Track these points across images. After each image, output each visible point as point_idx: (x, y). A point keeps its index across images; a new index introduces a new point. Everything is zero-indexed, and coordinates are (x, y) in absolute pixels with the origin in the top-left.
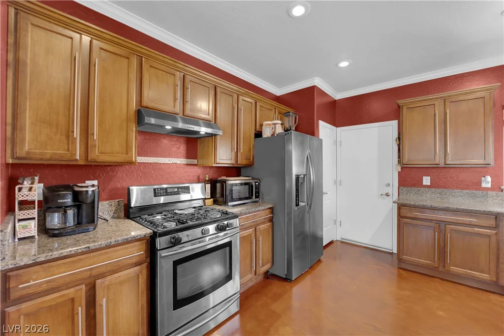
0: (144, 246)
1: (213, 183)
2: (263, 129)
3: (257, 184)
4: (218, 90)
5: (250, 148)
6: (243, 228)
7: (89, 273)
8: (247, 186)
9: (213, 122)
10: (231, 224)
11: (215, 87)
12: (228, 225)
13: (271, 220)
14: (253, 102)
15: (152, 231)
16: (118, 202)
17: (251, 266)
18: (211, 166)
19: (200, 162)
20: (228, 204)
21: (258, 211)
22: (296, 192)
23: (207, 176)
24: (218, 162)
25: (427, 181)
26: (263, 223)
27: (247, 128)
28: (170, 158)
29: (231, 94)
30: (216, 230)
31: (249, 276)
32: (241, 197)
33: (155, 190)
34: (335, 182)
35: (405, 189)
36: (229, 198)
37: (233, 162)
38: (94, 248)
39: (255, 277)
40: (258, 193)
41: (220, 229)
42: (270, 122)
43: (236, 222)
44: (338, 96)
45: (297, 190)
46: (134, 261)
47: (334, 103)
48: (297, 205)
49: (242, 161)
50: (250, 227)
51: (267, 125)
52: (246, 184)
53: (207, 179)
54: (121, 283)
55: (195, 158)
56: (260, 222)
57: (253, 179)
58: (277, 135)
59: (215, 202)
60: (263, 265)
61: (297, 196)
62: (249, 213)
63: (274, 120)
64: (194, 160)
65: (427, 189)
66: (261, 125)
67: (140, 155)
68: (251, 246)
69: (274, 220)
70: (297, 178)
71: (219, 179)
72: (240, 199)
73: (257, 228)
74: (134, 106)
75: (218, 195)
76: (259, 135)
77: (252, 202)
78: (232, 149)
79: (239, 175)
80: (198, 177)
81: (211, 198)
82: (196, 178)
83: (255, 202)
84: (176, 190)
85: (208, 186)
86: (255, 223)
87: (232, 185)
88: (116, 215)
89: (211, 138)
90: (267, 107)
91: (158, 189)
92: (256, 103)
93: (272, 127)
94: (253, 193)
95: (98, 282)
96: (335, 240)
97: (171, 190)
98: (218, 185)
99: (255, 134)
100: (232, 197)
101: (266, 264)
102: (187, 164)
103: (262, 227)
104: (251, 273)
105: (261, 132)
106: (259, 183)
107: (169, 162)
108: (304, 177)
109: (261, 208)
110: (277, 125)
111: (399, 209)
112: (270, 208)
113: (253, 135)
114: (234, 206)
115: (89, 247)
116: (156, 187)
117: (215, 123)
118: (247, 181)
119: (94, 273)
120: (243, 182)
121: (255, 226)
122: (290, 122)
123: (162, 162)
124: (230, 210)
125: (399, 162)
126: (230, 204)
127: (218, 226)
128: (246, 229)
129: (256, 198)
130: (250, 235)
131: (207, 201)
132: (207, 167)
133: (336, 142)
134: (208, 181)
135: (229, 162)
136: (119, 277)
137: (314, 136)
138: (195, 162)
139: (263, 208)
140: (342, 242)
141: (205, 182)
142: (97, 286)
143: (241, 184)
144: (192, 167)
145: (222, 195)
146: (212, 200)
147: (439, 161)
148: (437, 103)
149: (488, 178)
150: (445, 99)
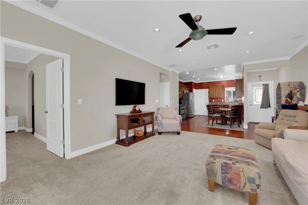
13: (187, 107)
22: (191, 103)
35: (210, 103)
40: (184, 103)
57: (183, 100)
65: (213, 102)
70: (191, 100)
96: (196, 115)
112: (187, 105)
125: (209, 97)
133: (196, 93)
137: (192, 92)
140: (198, 116)
147: (215, 97)
148: (215, 87)
149: (223, 100)
150: (216, 86)
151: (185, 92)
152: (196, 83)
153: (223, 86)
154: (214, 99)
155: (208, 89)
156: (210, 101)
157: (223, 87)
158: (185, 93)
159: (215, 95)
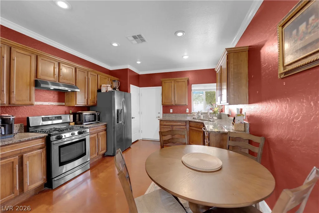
0: (44, 141)
1: (74, 114)
2: (102, 88)
3: (98, 114)
4: (77, 70)
5: (95, 97)
6: (91, 134)
7: (20, 151)
8: (93, 115)
9: (75, 85)
10: (86, 131)
11: (76, 68)
12: (84, 132)
13: (106, 130)
14: (97, 75)
15: (47, 134)
16: (20, 125)
17: (96, 151)
18: (73, 106)
19: (67, 104)
20: (83, 124)
21: (99, 126)
22: (117, 117)
23: (71, 111)
24: (77, 104)
25: (171, 111)
26: (102, 131)
27: (93, 87)
28: (49, 102)
29: (85, 71)
30: (78, 133)
31: (95, 155)
32: (90, 120)
33: (42, 118)
34: (139, 113)
35: (164, 114)
36: (84, 121)
37: (86, 104)
38: (22, 141)
39: (98, 156)
40: (99, 118)
41: (80, 133)
42: (105, 85)
43: (88, 130)
44: (140, 73)
45: (118, 116)
46: (40, 147)
47: (138, 76)
48: (118, 122)
49: (90, 103)
50: (95, 133)
51: (103, 86)
52: (92, 114)
53: (71, 112)
54: (34, 156)
55: (64, 102)
56: (100, 131)
57: (96, 112)
58: (109, 91)
59: (76, 124)
60: (102, 151)
61: (118, 119)
62: (94, 127)
63: (107, 84)
64: (62, 103)
65: (171, 114)
66: (101, 86)
67: (36, 101)
68: (96, 142)
69: (107, 130)
70: (118, 111)
71: (78, 112)
72: (89, 121)
73: (99, 134)
74: (33, 79)
75: (77, 121)
76: (99, 91)
77: (96, 123)
78: (85, 98)
79: (88, 110)
80: (65, 111)
81: (73, 122)
82: (64, 112)
83: (98, 123)
84: (54, 118)
85: (72, 116)
86: (97, 132)
87: (86, 115)
88: (19, 132)
89: (73, 92)
90: (104, 77)
91: (44, 118)
92: (98, 75)
93: (106, 88)
94: (97, 119)
95: (25, 155)
96: (139, 139)
97: (52, 118)
98: (77, 115)
99: (98, 90)
100: (85, 120)
101: (103, 150)
102: (59, 105)
103: (101, 133)
104: (96, 154)
105: (101, 89)
106: (100, 114)
107: (49, 104)
108: (121, 111)
109: (100, 125)
110: (108, 87)
111: (160, 122)
112: (105, 125)
113: (96, 91)
114: (86, 125)
115: (20, 140)
116: (43, 117)
117: (76, 85)
118: (93, 113)
119: (22, 151)
120: (91, 113)
121: (98, 133)
122: (115, 85)
123: (45, 104)
124: (84, 126)
125: (162, 103)
126: (84, 124)
127: (79, 132)
128: (92, 134)
129: (98, 121)
130: (95, 137)
131: (71, 123)
132: (70, 106)
133: (139, 94)
134: (71, 113)
135: (83, 104)
136: (33, 153)
137: (128, 92)
138: (64, 104)
139: (101, 125)
140: (142, 140)
141: (70, 114)
142: (24, 157)
143: (90, 114)
144: (62, 106)
145: (80, 120)
146: (74, 123)
147: (173, 103)
148: (173, 81)
149: (188, 109)
150: (175, 80)
151: (103, 90)
152: (139, 75)
153: (188, 81)
154: (171, 106)
155: (161, 87)
156: (164, 112)
157: (189, 84)
158: (104, 93)
159: (175, 100)
